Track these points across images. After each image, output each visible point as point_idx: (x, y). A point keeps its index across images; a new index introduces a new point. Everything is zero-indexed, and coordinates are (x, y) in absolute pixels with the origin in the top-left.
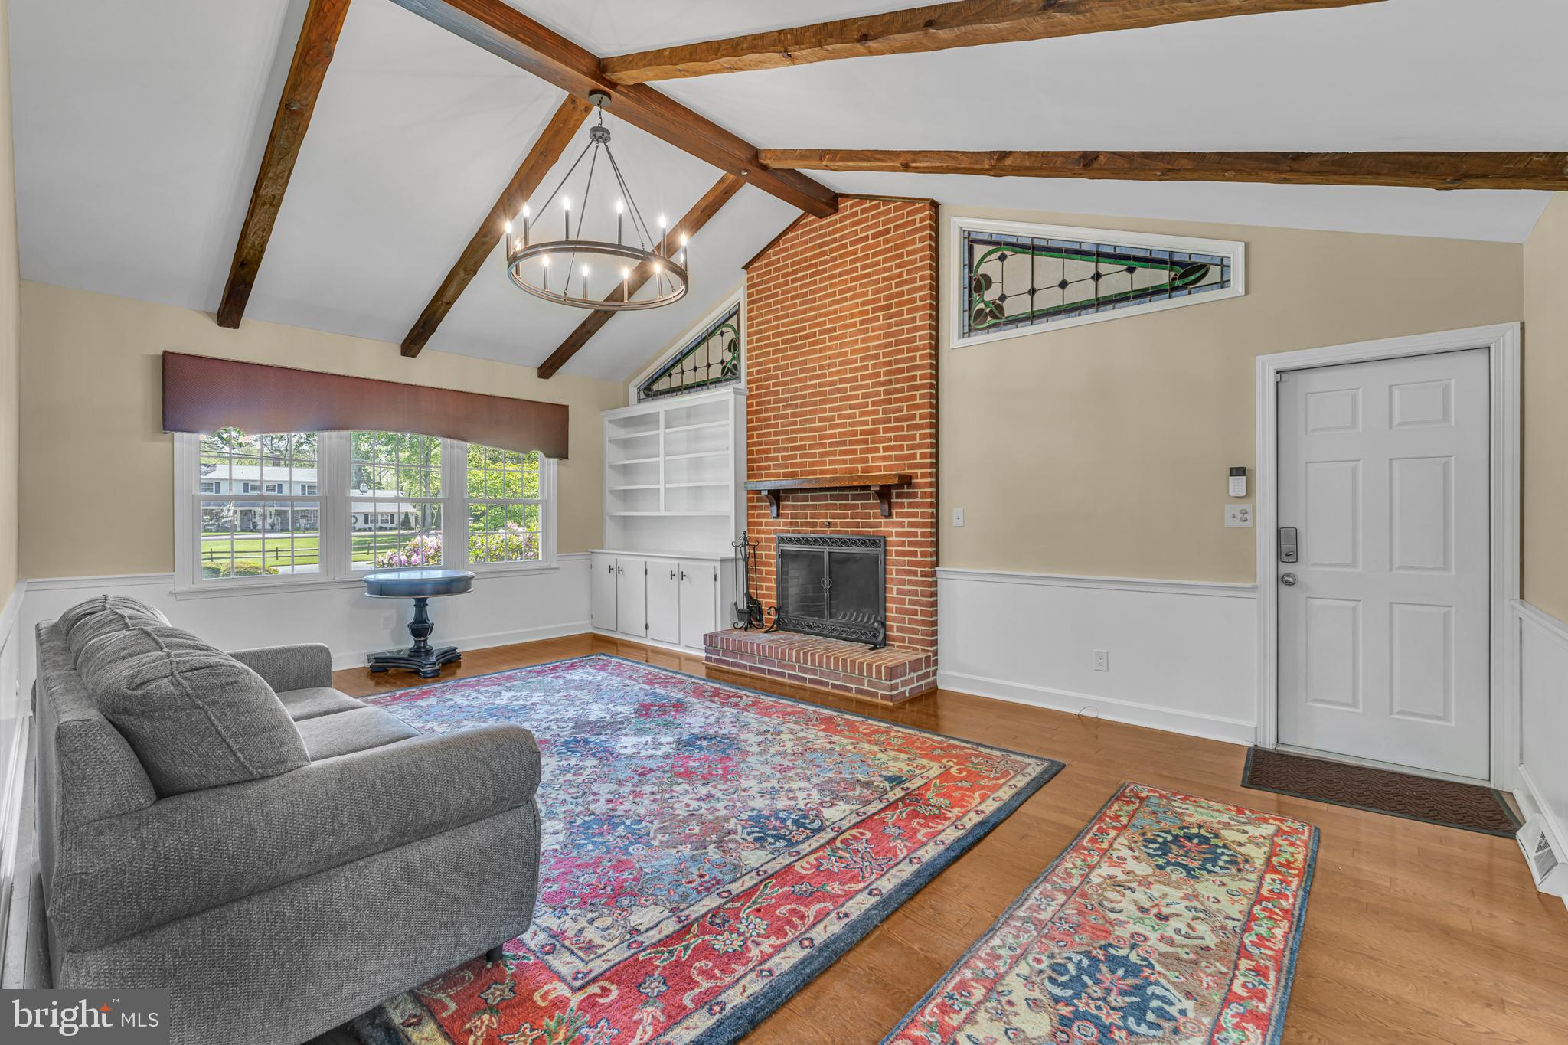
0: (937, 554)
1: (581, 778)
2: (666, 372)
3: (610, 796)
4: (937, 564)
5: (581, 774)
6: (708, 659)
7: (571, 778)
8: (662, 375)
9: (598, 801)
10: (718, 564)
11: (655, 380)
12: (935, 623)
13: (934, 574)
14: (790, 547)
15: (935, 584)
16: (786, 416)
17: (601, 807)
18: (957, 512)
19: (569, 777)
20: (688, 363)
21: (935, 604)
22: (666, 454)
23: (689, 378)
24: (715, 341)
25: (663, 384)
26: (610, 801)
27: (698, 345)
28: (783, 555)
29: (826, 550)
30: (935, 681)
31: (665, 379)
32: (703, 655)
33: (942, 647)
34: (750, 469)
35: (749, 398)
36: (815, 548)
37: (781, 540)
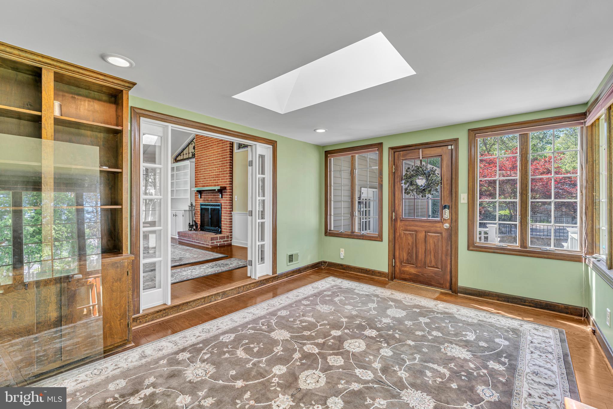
0: (232, 208)
2: (179, 154)
4: (232, 211)
6: (179, 239)
8: (179, 155)
10: (184, 212)
11: (177, 157)
12: (232, 227)
13: (231, 213)
14: (203, 207)
15: (232, 216)
16: (202, 169)
18: (236, 197)
20: (185, 152)
21: (231, 222)
22: (176, 180)
23: (185, 157)
24: (190, 146)
25: (179, 158)
27: (187, 147)
28: (202, 209)
29: (210, 207)
30: (231, 243)
31: (179, 156)
32: (178, 238)
33: (233, 233)
34: (196, 184)
35: (196, 163)
36: (208, 207)
37: (201, 205)
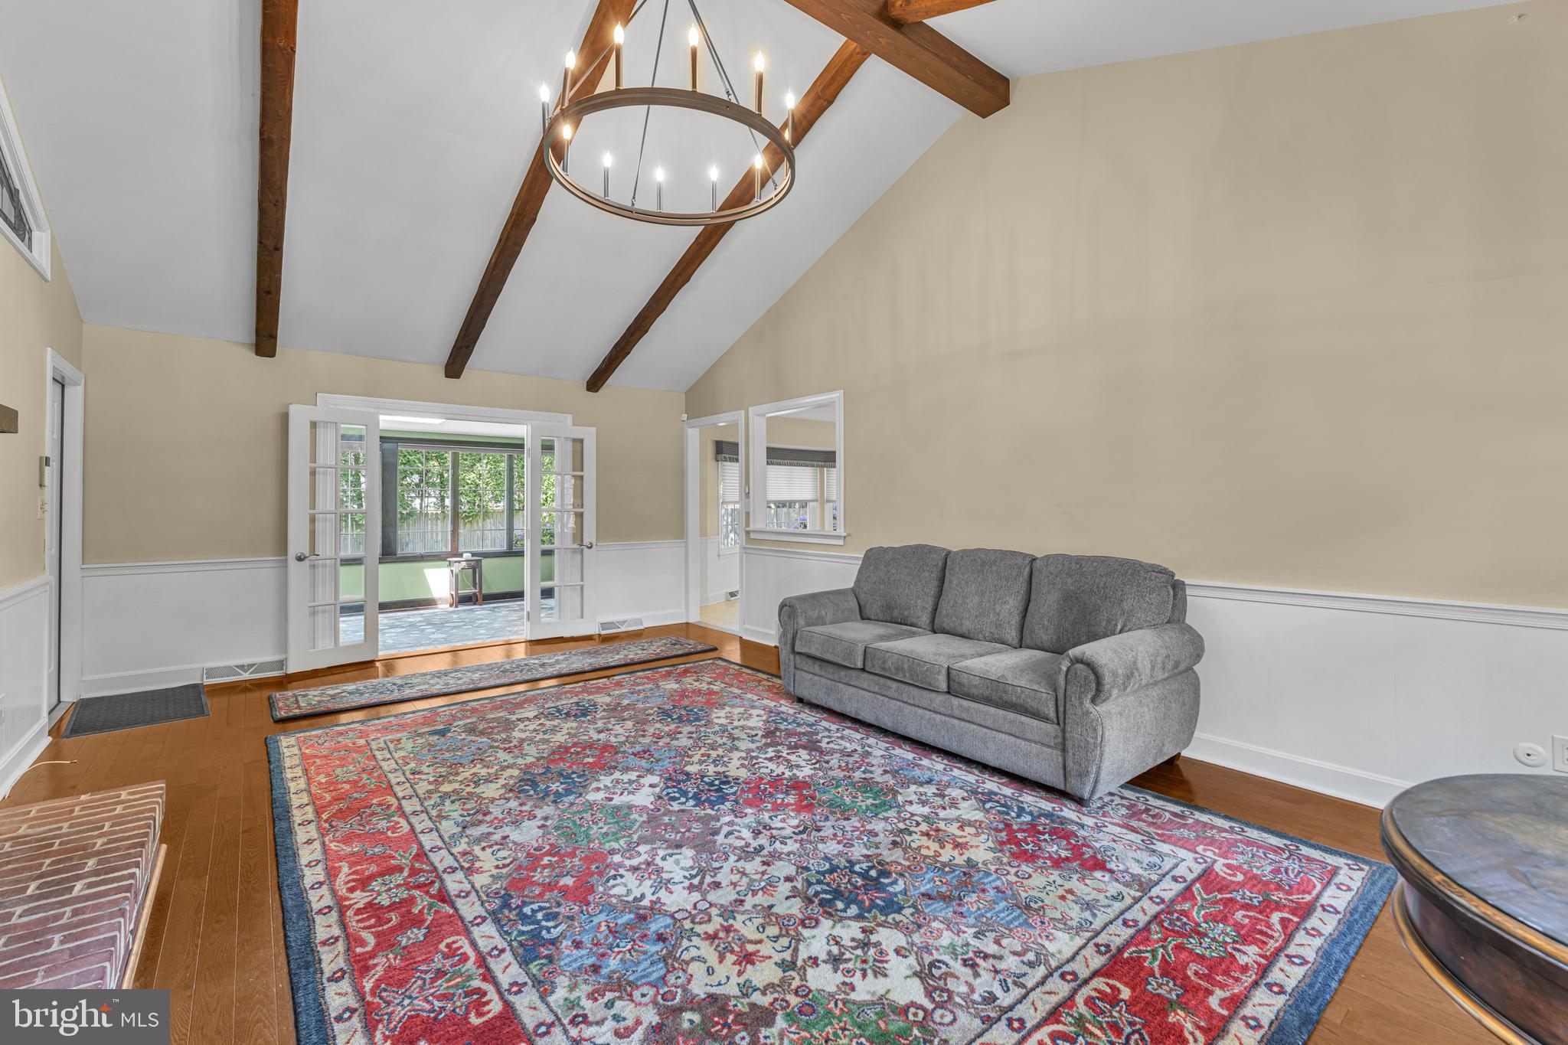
1: (703, 751)
3: (679, 736)
5: (703, 755)
7: (711, 752)
9: (689, 733)
17: (686, 729)
19: (714, 754)
26: (680, 733)
